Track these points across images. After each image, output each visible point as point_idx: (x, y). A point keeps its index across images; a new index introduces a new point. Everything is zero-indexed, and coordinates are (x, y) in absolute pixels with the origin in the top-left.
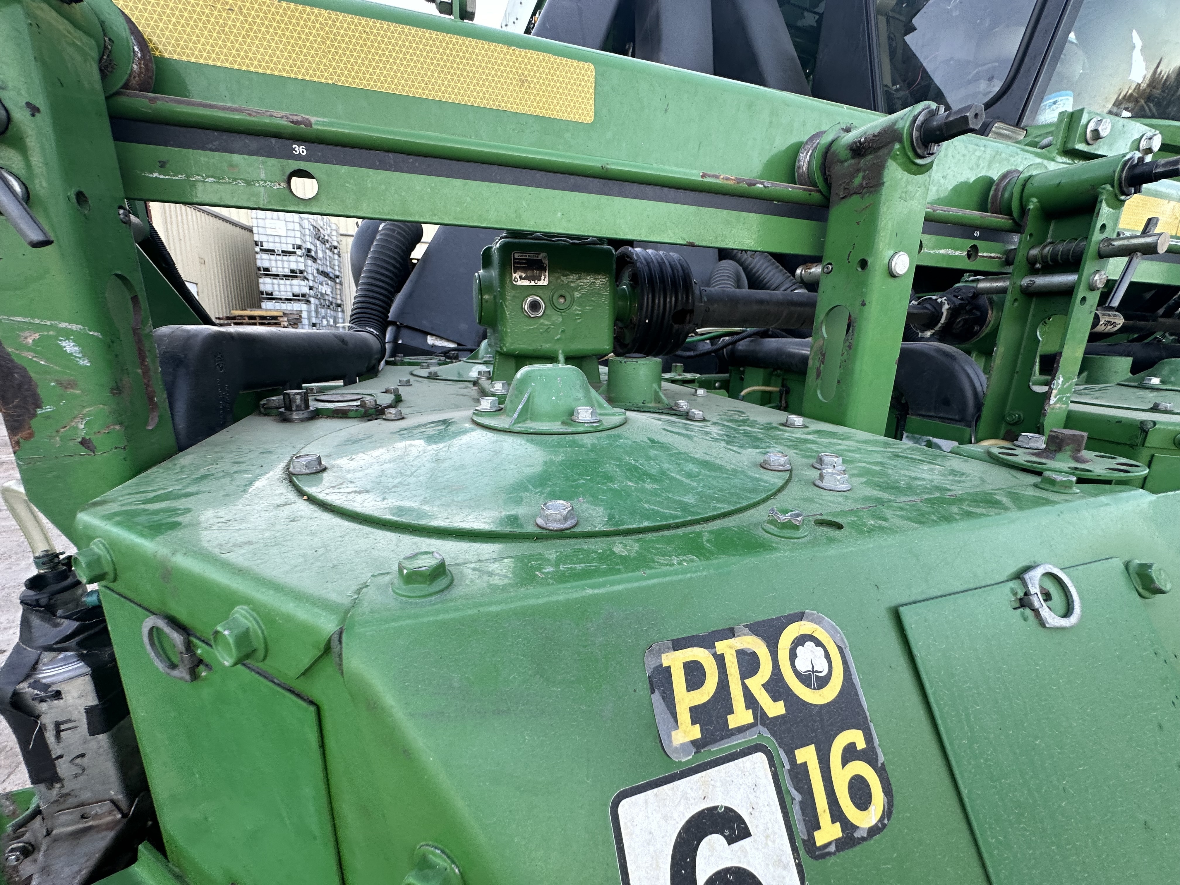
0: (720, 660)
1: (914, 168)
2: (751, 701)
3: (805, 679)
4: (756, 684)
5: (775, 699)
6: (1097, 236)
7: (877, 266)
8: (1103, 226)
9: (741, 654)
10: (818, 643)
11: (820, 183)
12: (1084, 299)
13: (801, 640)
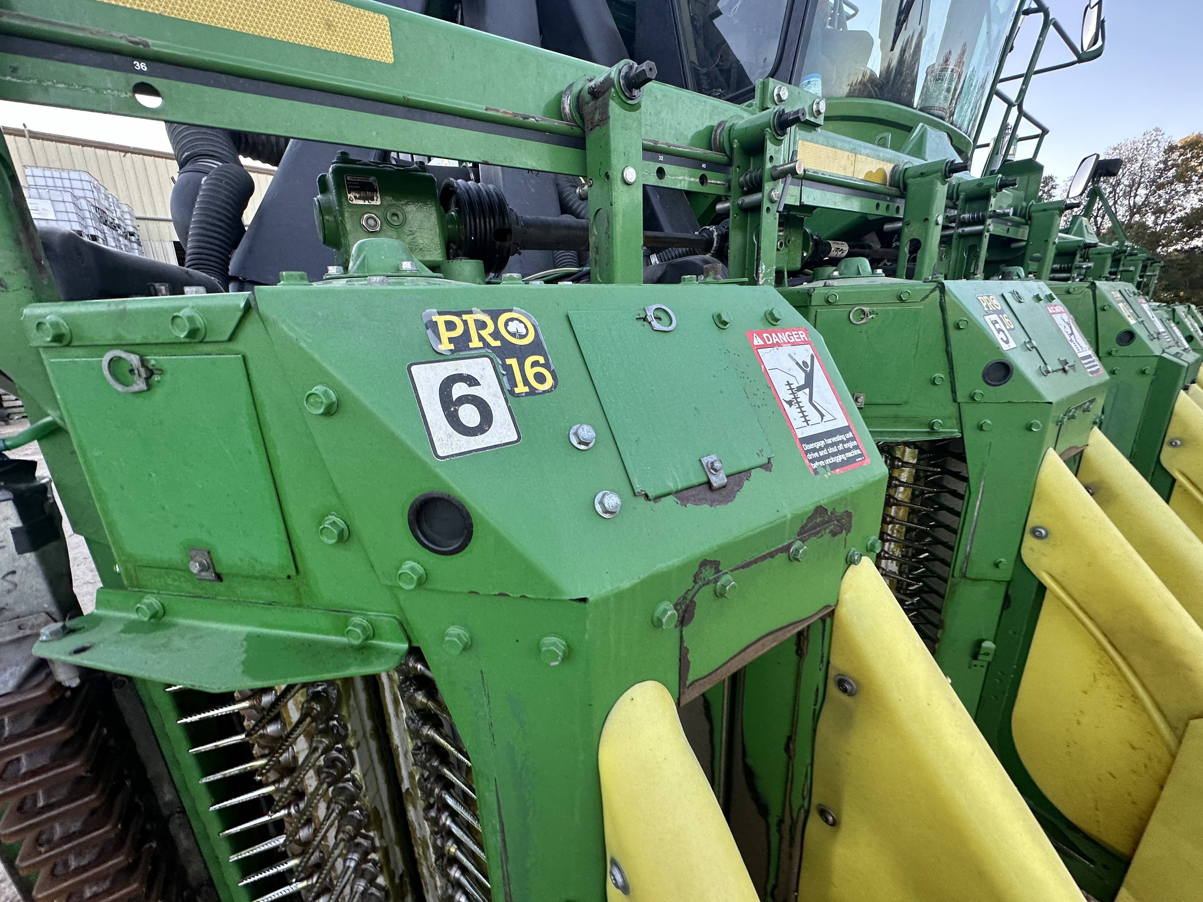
0: (465, 323)
1: (627, 106)
2: (481, 338)
3: (513, 335)
4: (485, 333)
5: (495, 340)
6: (768, 165)
7: (615, 175)
8: (771, 158)
9: (476, 321)
10: (521, 322)
11: (578, 121)
12: (768, 209)
13: (512, 320)
